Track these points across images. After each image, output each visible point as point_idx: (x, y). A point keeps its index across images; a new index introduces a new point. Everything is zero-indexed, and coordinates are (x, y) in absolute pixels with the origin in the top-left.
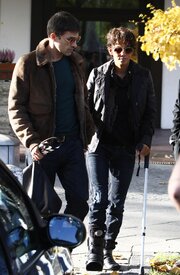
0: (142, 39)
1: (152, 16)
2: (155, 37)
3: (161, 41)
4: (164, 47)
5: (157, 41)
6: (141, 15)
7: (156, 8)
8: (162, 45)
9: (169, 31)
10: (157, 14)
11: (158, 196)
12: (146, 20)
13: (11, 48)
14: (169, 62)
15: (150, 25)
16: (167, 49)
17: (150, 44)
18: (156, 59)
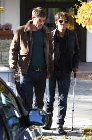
0: (76, 17)
1: (81, 5)
2: (83, 16)
3: (86, 18)
4: (87, 21)
5: (84, 18)
6: (76, 5)
7: (83, 1)
8: (86, 20)
9: (90, 13)
10: (84, 4)
11: (85, 97)
12: (78, 7)
13: (10, 23)
14: (90, 28)
15: (80, 10)
16: (89, 22)
17: (80, 19)
18: (84, 27)
